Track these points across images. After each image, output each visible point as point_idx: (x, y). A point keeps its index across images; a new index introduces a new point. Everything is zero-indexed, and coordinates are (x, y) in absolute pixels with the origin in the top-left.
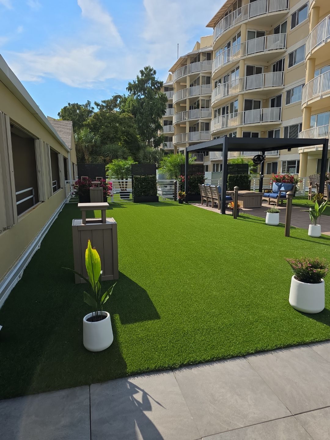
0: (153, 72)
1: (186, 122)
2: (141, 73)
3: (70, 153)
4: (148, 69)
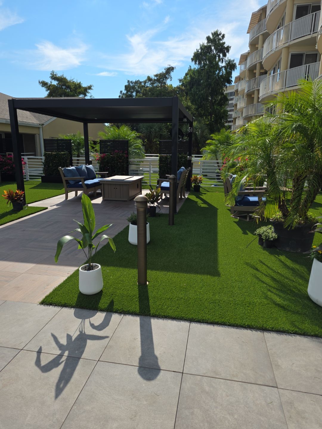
0: (222, 36)
1: (254, 90)
2: (207, 40)
3: (41, 129)
4: (216, 34)
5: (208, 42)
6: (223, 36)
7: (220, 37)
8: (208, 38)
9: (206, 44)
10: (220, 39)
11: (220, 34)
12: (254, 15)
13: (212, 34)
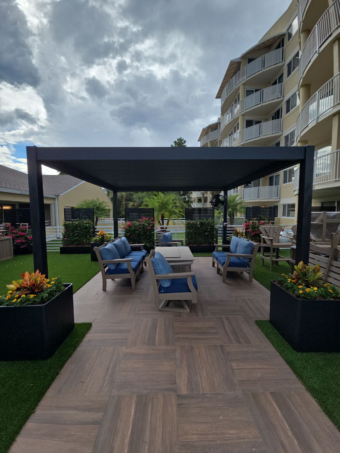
3: (57, 199)
4: (180, 140)
5: (175, 144)
6: (185, 142)
7: (183, 142)
8: (175, 142)
9: (174, 146)
10: (183, 143)
11: (183, 140)
12: (204, 130)
13: (177, 139)
